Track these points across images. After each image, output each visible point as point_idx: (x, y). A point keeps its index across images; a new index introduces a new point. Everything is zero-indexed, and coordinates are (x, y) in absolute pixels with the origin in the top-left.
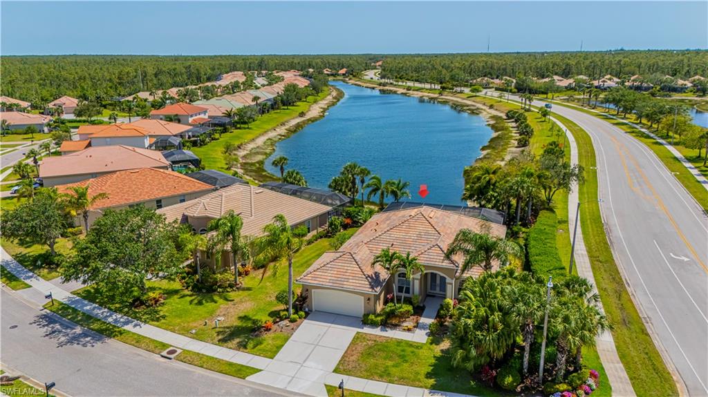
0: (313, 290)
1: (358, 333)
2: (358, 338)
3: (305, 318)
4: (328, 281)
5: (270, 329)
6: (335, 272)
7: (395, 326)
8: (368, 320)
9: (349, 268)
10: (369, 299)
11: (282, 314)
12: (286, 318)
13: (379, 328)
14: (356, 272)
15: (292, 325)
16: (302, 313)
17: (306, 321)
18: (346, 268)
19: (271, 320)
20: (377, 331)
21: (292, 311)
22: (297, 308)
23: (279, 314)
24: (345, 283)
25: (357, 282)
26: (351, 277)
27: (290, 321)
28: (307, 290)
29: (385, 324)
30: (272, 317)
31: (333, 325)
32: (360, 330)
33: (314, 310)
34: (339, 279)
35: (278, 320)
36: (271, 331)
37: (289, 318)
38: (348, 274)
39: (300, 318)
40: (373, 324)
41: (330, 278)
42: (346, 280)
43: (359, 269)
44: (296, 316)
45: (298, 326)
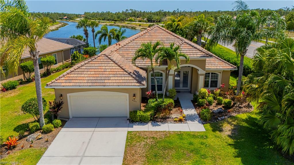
0: (68, 95)
1: (129, 133)
2: (132, 138)
3: (62, 126)
4: (86, 81)
5: (14, 147)
6: (93, 73)
7: (164, 119)
8: (136, 118)
9: (107, 68)
10: (134, 95)
11: (31, 126)
12: (37, 130)
13: (150, 124)
14: (116, 70)
15: (46, 137)
16: (58, 121)
17: (63, 129)
18: (103, 68)
19: (16, 135)
20: (149, 127)
21: (44, 120)
22: (51, 117)
23: (28, 127)
24: (106, 81)
25: (120, 78)
26: (112, 75)
27: (42, 133)
28: (61, 95)
29: (154, 120)
30: (18, 132)
31: (97, 129)
32: (130, 129)
33: (71, 117)
34: (99, 78)
35: (26, 133)
36: (16, 149)
37: (41, 129)
38: (107, 73)
39: (55, 127)
40: (143, 121)
41: (87, 78)
42: (107, 78)
43: (118, 67)
44: (50, 125)
45: (54, 137)
